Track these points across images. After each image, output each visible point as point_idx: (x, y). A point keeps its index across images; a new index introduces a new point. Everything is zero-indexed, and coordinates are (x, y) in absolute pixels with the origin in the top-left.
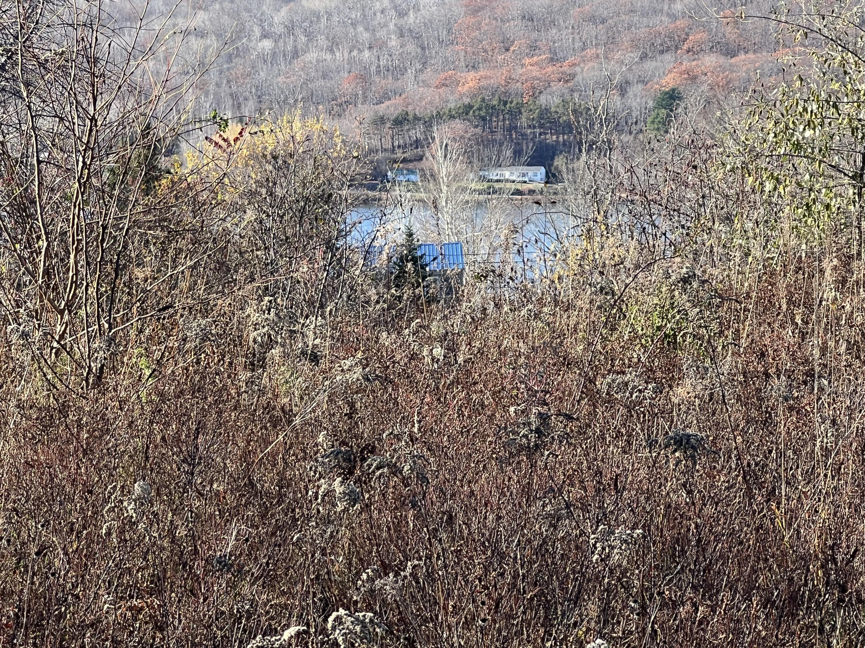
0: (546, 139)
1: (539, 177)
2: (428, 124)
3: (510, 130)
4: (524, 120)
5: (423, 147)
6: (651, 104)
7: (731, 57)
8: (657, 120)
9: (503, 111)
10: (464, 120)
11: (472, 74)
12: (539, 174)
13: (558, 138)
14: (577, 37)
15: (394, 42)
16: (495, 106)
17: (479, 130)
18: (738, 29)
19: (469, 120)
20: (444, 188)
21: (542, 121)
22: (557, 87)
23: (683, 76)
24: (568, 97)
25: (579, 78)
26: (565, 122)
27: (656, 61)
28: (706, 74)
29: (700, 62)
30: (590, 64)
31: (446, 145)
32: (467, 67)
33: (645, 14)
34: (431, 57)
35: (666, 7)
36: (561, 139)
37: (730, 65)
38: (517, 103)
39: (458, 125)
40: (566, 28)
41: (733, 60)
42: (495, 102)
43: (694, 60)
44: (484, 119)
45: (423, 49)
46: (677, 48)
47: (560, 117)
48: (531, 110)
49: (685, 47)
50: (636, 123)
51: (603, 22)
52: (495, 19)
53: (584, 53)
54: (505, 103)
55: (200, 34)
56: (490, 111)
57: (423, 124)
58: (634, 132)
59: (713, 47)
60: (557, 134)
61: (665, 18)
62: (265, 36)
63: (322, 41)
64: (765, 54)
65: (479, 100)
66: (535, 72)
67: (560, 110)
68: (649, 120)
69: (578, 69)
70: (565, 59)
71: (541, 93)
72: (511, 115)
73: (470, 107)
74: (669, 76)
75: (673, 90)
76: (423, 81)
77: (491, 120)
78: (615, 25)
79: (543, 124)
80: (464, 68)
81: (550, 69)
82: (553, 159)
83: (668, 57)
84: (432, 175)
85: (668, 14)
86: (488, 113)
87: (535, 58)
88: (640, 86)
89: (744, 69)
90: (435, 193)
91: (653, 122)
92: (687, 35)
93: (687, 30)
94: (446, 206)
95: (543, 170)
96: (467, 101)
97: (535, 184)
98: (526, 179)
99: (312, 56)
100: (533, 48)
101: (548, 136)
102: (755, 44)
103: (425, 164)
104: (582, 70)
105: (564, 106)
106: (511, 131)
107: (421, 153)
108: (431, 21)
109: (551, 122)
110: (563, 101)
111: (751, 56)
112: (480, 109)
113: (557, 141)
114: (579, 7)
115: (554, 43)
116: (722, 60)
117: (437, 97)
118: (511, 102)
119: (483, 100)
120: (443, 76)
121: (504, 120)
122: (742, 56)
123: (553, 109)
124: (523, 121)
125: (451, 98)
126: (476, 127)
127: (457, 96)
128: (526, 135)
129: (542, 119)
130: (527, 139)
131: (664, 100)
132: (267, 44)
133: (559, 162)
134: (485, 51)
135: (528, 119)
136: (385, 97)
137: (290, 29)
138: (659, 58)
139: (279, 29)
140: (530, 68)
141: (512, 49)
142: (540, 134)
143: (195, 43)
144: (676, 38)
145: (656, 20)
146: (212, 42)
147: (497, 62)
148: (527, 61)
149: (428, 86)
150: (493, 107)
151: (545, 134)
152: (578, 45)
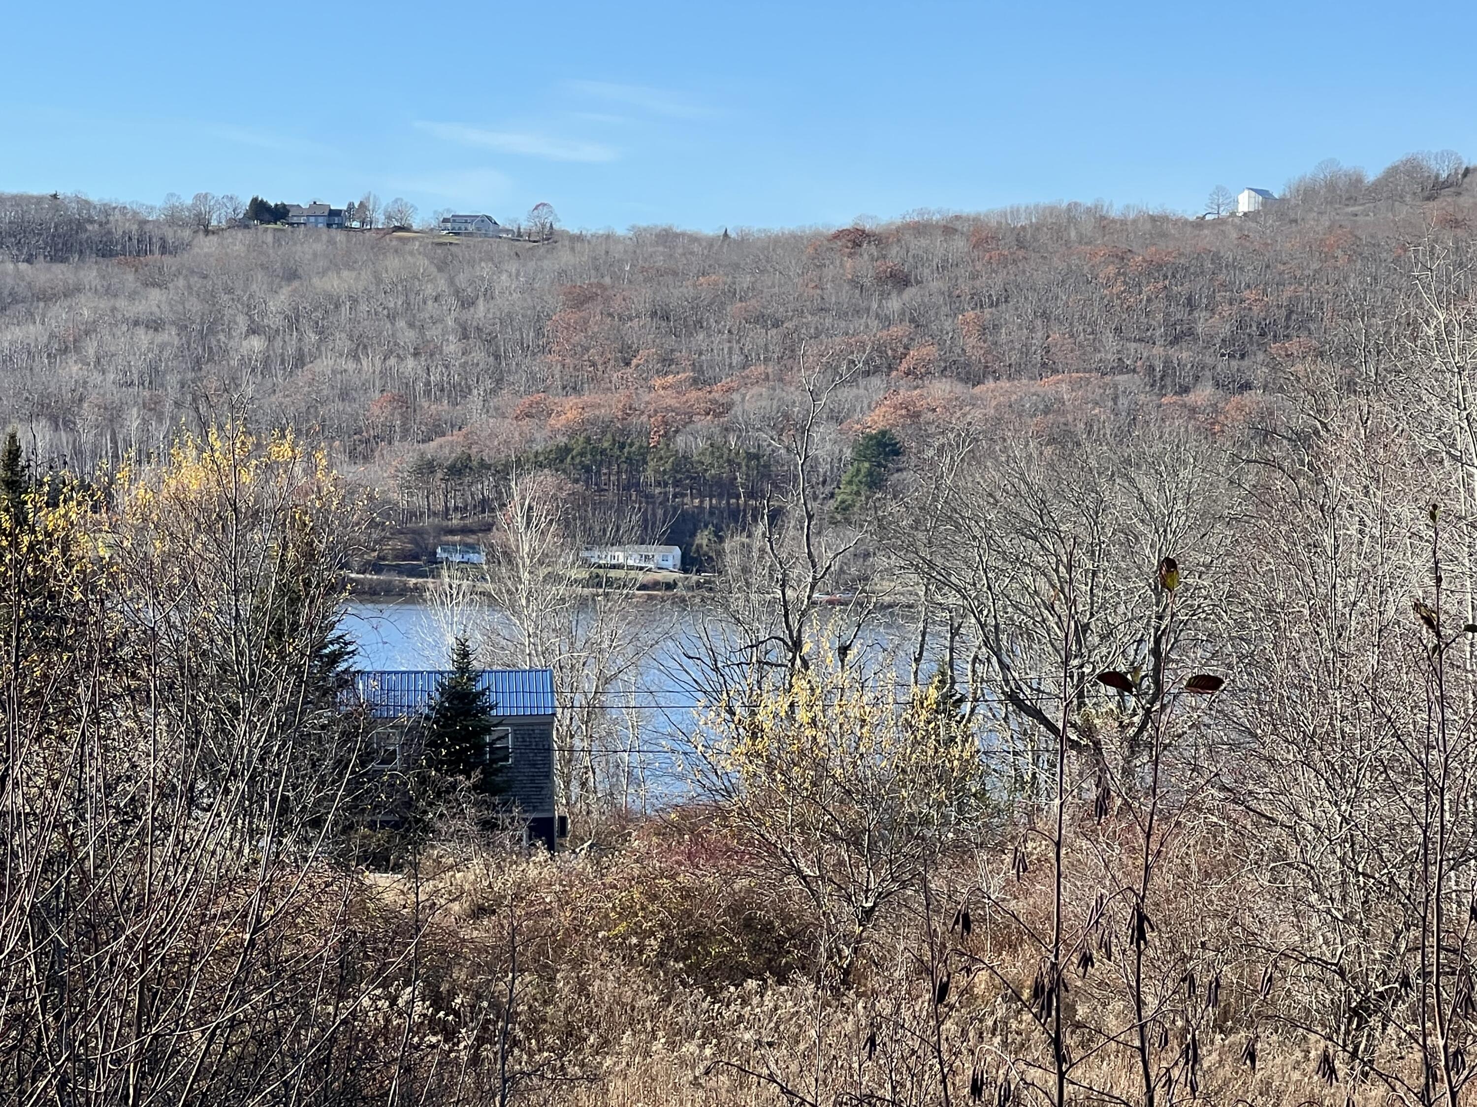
0: (683, 504)
1: (669, 564)
2: (503, 472)
3: (627, 488)
4: (650, 472)
5: (493, 510)
6: (848, 453)
7: (974, 385)
8: (856, 480)
9: (619, 457)
10: (557, 470)
11: (573, 399)
12: (670, 559)
13: (702, 502)
14: (736, 347)
15: (452, 347)
16: (606, 449)
17: (580, 487)
18: (985, 342)
19: (564, 471)
20: (526, 576)
21: (679, 476)
22: (702, 423)
23: (899, 412)
24: (719, 440)
25: (737, 410)
26: (713, 477)
27: (857, 385)
28: (934, 410)
29: (925, 390)
30: (755, 390)
31: (530, 508)
32: (564, 388)
33: (842, 315)
34: (509, 371)
35: (875, 306)
36: (707, 504)
37: (972, 397)
38: (641, 447)
39: (548, 479)
40: (719, 332)
41: (977, 390)
42: (606, 445)
43: (916, 388)
44: (588, 470)
45: (497, 357)
46: (890, 368)
47: (706, 470)
48: (661, 458)
49: (904, 366)
50: (824, 482)
51: (776, 325)
52: (610, 315)
53: (747, 371)
54: (622, 447)
55: (155, 325)
56: (598, 457)
57: (493, 475)
58: (821, 496)
59: (945, 369)
60: (702, 496)
61: (874, 324)
62: (253, 331)
63: (342, 342)
64: (1025, 381)
65: (581, 439)
66: (670, 400)
67: (707, 460)
68: (845, 478)
69: (736, 397)
70: (716, 380)
71: (677, 431)
72: (631, 464)
73: (567, 450)
74: (877, 411)
75: (883, 433)
76: (497, 409)
77: (598, 471)
78: (796, 330)
79: (680, 480)
80: (560, 390)
81: (693, 395)
82: (693, 535)
83: (876, 381)
84: (505, 553)
85: (877, 316)
86: (595, 461)
87: (670, 378)
88: (833, 426)
89: (994, 403)
90: (509, 583)
91: (850, 483)
92: (906, 348)
93: (905, 340)
94: (527, 607)
95: (677, 551)
96: (562, 440)
97: (665, 573)
98: (651, 565)
99: (325, 364)
100: (667, 362)
101: (687, 500)
102: (1010, 365)
103: (495, 537)
104: (743, 399)
105: (712, 453)
106: (629, 490)
107: (490, 520)
108: (509, 314)
109: (693, 478)
110: (712, 445)
111: (1004, 384)
112: (582, 454)
113: (701, 507)
114: (741, 300)
115: (700, 354)
116: (959, 388)
117: (517, 434)
118: (631, 445)
119: (588, 440)
120: (527, 400)
121: (619, 473)
122: (990, 384)
123: (696, 458)
124: (649, 474)
125: (537, 436)
126: (576, 481)
127: (547, 432)
128: (653, 496)
129: (677, 472)
130: (654, 503)
131: (867, 448)
132: (257, 343)
133: (703, 539)
134: (594, 364)
135: (656, 471)
136: (436, 430)
137: (293, 321)
138: (862, 382)
139: (275, 321)
140: (662, 392)
141: (634, 362)
142: (675, 496)
143: (143, 337)
144: (890, 352)
145: (859, 323)
146: (170, 336)
147: (611, 382)
148: (657, 382)
149: (504, 416)
150: (603, 452)
151: (684, 495)
152: (736, 359)
